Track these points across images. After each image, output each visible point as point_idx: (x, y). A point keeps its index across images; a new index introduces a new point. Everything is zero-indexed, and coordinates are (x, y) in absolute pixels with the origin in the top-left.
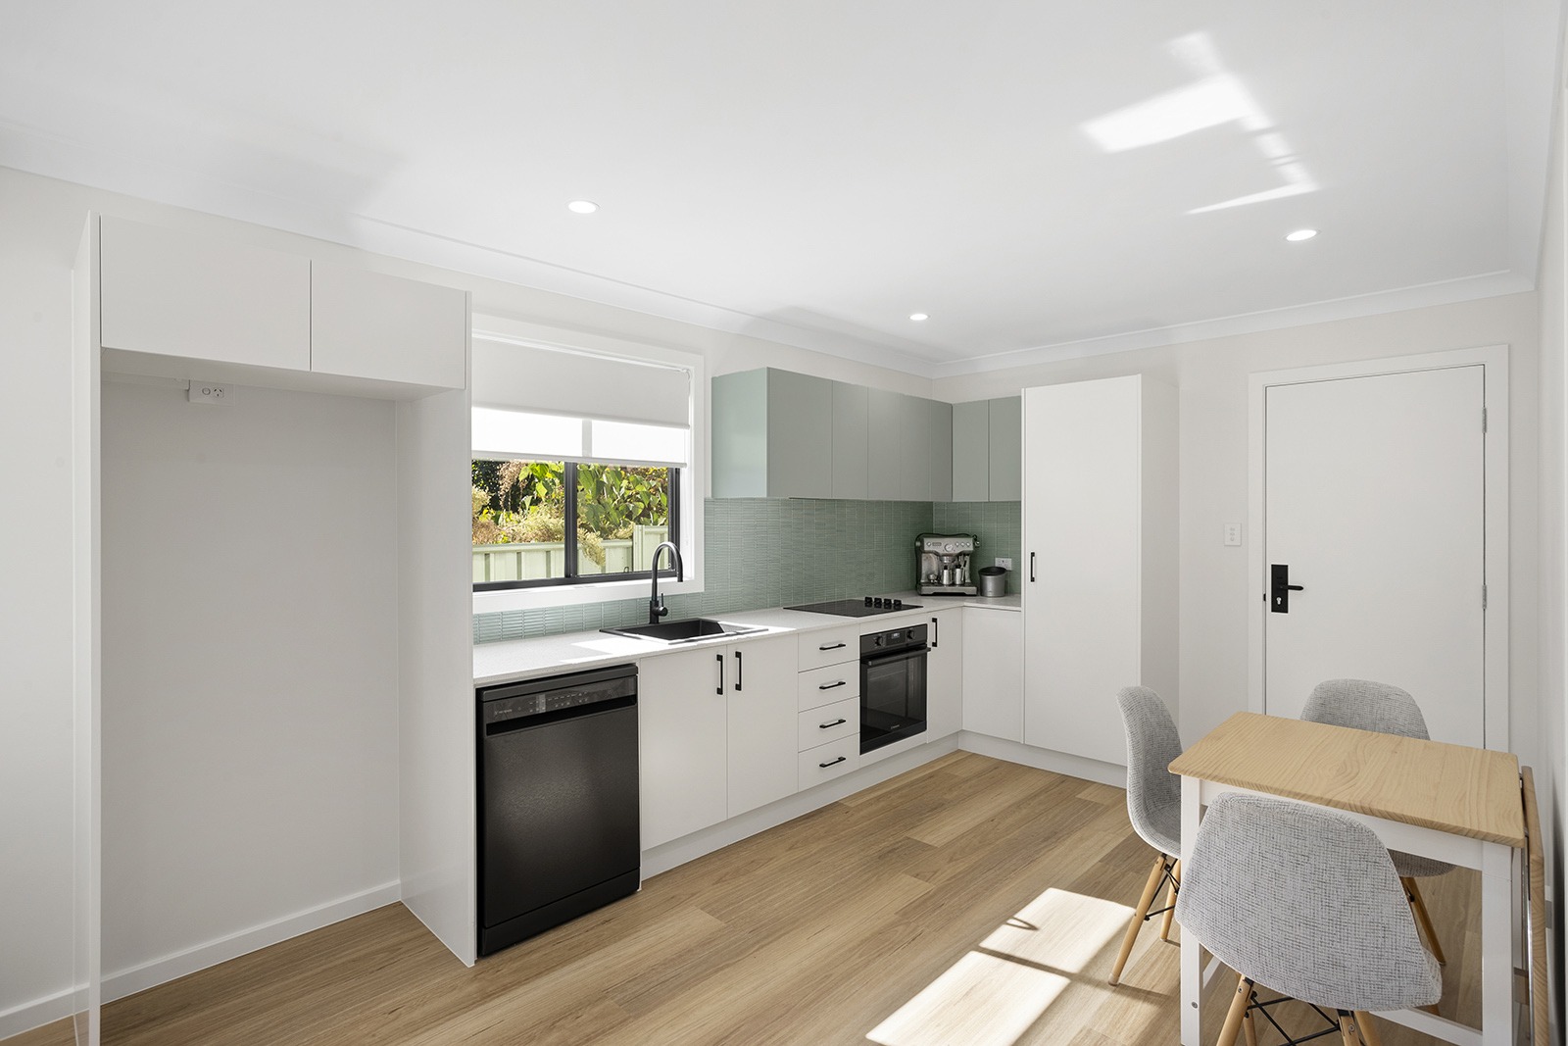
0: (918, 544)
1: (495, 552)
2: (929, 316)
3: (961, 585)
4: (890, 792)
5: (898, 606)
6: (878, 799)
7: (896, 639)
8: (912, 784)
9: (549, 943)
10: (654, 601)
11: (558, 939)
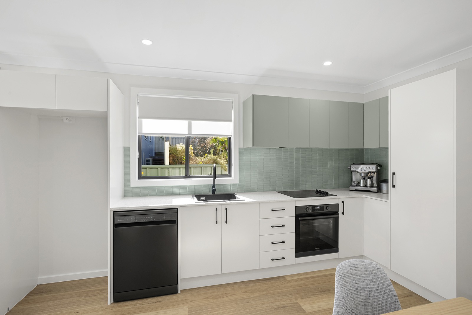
0: (350, 167)
1: (193, 167)
2: (333, 62)
3: (370, 187)
4: (308, 277)
5: (326, 194)
6: (302, 279)
7: (318, 209)
8: (323, 276)
9: (134, 304)
10: (214, 186)
11: (137, 304)
